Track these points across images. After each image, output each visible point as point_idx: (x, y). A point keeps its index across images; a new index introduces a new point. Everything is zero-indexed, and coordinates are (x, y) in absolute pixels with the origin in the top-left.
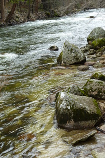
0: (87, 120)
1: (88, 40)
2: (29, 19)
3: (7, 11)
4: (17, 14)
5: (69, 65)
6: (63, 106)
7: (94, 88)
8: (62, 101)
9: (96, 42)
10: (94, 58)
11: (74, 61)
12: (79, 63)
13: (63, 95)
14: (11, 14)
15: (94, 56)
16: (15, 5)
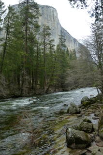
1: (81, 102)
2: (55, 91)
3: (46, 88)
4: (50, 89)
5: (72, 114)
6: (70, 135)
7: (85, 126)
8: (69, 133)
9: (85, 103)
10: (84, 111)
11: (75, 112)
12: (78, 113)
13: (70, 130)
14: (48, 89)
15: (84, 109)
16: (50, 86)
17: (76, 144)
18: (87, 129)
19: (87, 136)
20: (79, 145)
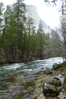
0: (53, 93)
1: (53, 66)
2: (36, 60)
3: (30, 57)
4: (33, 58)
5: (47, 74)
6: (45, 88)
7: (55, 82)
8: (45, 86)
9: (55, 67)
10: (55, 72)
11: (49, 73)
13: (45, 84)
14: (31, 58)
16: (32, 56)
17: (49, 94)
18: (57, 84)
19: (56, 88)
20: (52, 95)
